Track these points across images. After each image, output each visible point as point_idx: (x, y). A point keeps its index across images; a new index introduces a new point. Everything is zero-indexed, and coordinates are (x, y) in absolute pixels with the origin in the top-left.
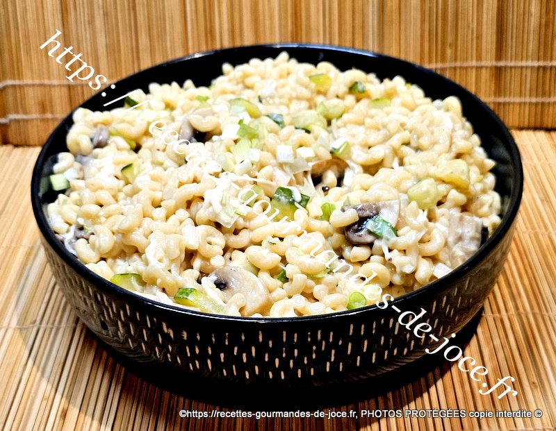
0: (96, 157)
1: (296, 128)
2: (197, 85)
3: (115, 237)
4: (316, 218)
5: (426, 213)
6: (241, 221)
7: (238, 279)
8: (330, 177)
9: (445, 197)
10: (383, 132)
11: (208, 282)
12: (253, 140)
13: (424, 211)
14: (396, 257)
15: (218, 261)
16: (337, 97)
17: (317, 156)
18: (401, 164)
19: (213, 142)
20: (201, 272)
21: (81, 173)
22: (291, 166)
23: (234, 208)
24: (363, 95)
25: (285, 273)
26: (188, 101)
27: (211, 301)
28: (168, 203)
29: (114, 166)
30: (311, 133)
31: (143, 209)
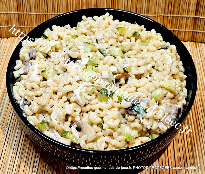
3: (39, 106)
4: (116, 102)
8: (122, 81)
9: (166, 95)
11: (74, 129)
13: (157, 102)
14: (145, 121)
16: (128, 38)
20: (71, 122)
23: (85, 97)
24: (138, 38)
28: (60, 94)
29: (38, 70)
30: (116, 58)
31: (50, 96)
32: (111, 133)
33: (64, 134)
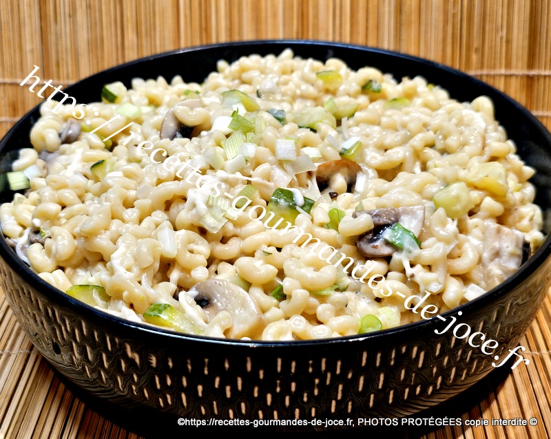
0: (63, 153)
1: (300, 127)
2: (187, 80)
3: (76, 242)
4: (322, 225)
5: (455, 223)
6: (230, 227)
7: (223, 295)
8: (339, 181)
9: (478, 206)
10: (402, 132)
11: (186, 298)
12: (248, 134)
13: (453, 220)
14: (419, 273)
15: (200, 273)
16: (348, 95)
17: (324, 158)
18: (424, 168)
19: (201, 137)
20: (178, 286)
21: (45, 172)
22: (293, 164)
23: (223, 211)
24: (378, 95)
25: (281, 289)
26: (175, 96)
27: (190, 320)
29: (82, 164)
30: (318, 131)
31: (111, 207)
32: (309, 307)
33: (152, 312)
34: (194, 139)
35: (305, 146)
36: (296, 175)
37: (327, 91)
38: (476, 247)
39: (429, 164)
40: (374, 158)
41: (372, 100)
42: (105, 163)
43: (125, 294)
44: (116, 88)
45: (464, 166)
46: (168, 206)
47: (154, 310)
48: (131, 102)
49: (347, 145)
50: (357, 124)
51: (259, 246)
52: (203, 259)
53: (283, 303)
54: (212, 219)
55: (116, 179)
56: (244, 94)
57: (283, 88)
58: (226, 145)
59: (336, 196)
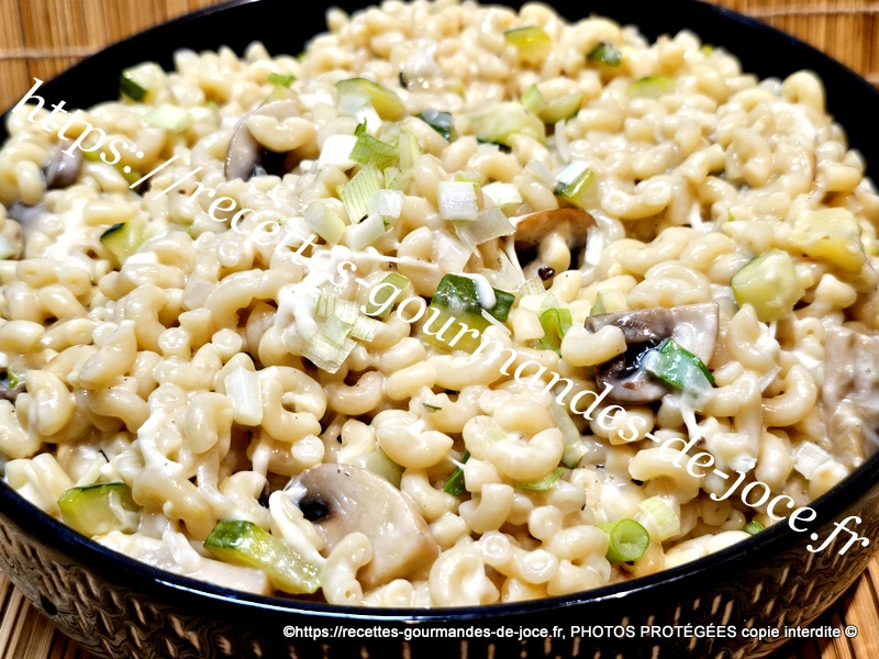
0: (50, 209)
1: (481, 141)
3: (73, 398)
4: (529, 344)
5: (773, 330)
6: (363, 356)
7: (352, 496)
8: (556, 248)
9: (811, 290)
10: (665, 147)
11: (284, 504)
12: (387, 170)
13: (768, 324)
14: (713, 435)
15: (308, 450)
16: (563, 73)
17: (527, 203)
18: (707, 215)
19: (300, 173)
20: (269, 478)
21: (19, 246)
22: (473, 227)
23: (346, 326)
24: (614, 70)
25: (462, 476)
26: (253, 85)
27: (291, 551)
28: (196, 317)
29: (86, 229)
30: (513, 149)
31: (136, 330)
32: (515, 513)
33: (220, 537)
34: (287, 177)
35: (491, 180)
36: (478, 247)
37: (525, 65)
38: (811, 372)
39: (717, 207)
40: (617, 200)
41: (605, 81)
42: (126, 229)
43: (167, 506)
44: (144, 74)
45: (782, 215)
46: (242, 317)
47: (222, 534)
48: (173, 100)
49: (567, 176)
50: (582, 135)
51: (416, 390)
52: (311, 421)
53: (465, 507)
54: (327, 346)
55: (144, 269)
56: (376, 85)
57: (447, 63)
58: (347, 194)
59: (552, 275)
